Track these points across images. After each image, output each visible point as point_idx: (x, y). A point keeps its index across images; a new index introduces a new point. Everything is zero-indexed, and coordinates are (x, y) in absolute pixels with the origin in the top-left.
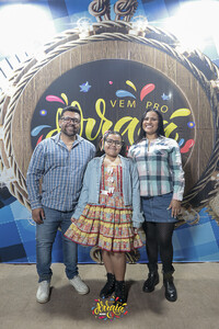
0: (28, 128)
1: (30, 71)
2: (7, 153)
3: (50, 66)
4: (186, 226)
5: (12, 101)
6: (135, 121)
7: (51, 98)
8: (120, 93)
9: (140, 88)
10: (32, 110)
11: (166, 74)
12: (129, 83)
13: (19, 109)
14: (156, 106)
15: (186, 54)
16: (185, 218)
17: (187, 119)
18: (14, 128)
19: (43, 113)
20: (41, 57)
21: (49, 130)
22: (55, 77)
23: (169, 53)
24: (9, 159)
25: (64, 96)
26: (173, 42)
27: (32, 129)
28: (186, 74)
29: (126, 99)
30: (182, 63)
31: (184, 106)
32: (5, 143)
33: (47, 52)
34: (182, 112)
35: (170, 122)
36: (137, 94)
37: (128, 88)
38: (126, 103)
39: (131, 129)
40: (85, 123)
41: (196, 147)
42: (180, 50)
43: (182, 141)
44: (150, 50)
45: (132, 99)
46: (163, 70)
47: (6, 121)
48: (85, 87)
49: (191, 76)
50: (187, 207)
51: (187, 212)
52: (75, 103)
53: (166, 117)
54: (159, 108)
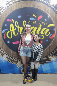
0: (1, 30)
1: (1, 11)
3: (8, 9)
4: (52, 62)
6: (36, 28)
7: (8, 20)
8: (31, 19)
9: (37, 17)
10: (2, 24)
11: (46, 12)
12: (34, 15)
15: (53, 5)
16: (51, 59)
17: (53, 27)
19: (6, 25)
20: (5, 6)
21: (8, 31)
22: (9, 13)
23: (47, 5)
25: (12, 19)
26: (49, 1)
27: (2, 30)
28: (53, 12)
29: (33, 21)
30: (52, 8)
31: (52, 23)
33: (7, 4)
34: (51, 25)
35: (47, 28)
36: (37, 19)
37: (34, 17)
38: (33, 22)
39: (34, 31)
40: (19, 29)
41: (56, 37)
42: (51, 4)
43: (51, 35)
44: (41, 4)
45: (35, 21)
46: (45, 11)
48: (20, 17)
49: (55, 13)
50: (52, 56)
51: (52, 58)
52: (16, 22)
53: (46, 27)
54: (44, 24)
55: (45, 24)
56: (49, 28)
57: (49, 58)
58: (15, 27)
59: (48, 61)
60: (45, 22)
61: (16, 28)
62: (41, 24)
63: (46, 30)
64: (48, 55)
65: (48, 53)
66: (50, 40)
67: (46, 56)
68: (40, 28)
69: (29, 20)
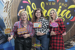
0: (16, 13)
2: (9, 22)
4: (74, 47)
5: (10, 3)
7: (24, 2)
10: (17, 6)
13: (13, 6)
14: (63, 4)
16: (73, 44)
17: (74, 9)
18: (11, 13)
19: (22, 7)
24: (10, 24)
25: (29, 1)
29: (52, 2)
31: (73, 4)
32: (8, 18)
35: (68, 10)
43: (72, 17)
47: (8, 10)
50: (74, 41)
51: (74, 42)
52: (33, 4)
53: (67, 8)
54: (64, 5)
55: (66, 5)
56: (70, 9)
57: (70, 43)
58: (32, 9)
59: (70, 46)
60: (65, 3)
61: (33, 11)
62: (61, 5)
63: (66, 12)
64: (69, 39)
65: (69, 37)
66: (71, 23)
67: (67, 41)
68: (59, 10)
69: (48, 2)
